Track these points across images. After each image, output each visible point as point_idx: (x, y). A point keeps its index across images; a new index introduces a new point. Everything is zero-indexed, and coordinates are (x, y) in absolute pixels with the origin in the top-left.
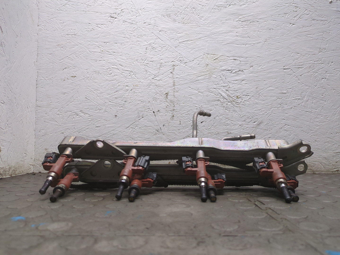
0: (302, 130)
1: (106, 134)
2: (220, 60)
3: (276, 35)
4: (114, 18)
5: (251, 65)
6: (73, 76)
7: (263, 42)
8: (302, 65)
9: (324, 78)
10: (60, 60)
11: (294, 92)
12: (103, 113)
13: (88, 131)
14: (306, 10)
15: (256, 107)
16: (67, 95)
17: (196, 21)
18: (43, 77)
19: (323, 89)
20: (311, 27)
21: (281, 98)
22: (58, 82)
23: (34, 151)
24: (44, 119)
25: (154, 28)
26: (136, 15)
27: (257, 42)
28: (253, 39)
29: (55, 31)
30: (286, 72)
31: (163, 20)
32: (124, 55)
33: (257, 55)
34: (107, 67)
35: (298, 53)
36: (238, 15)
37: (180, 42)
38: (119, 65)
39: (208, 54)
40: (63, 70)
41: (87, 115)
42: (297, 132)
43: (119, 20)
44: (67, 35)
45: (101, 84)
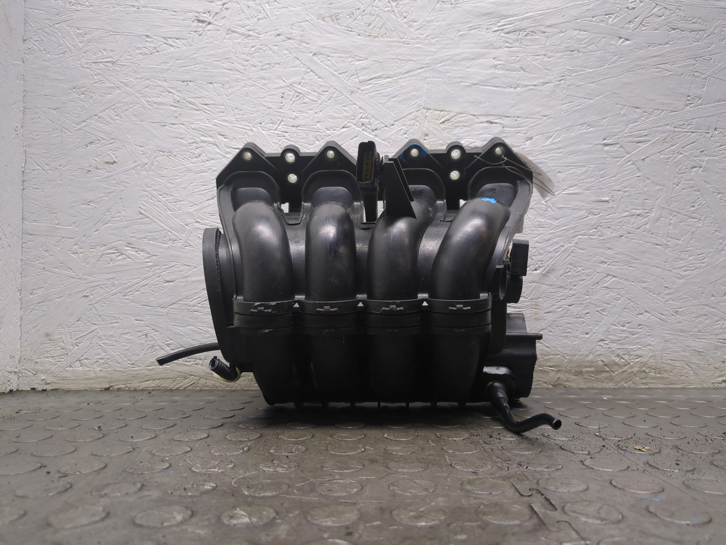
0: (645, 288)
1: (188, 299)
2: (456, 123)
3: (585, 64)
4: (207, 23)
5: (529, 135)
6: (108, 161)
7: (556, 81)
8: (646, 135)
9: (696, 165)
10: (79, 124)
11: (626, 198)
12: (181, 248)
13: (144, 291)
14: (656, 5)
15: (540, 235)
16: (96, 206)
17: (400, 31)
18: (38, 164)
19: (695, 191)
20: (668, 46)
21: (597, 213)
22: (73, 175)
23: (20, 339)
24: (42, 263)
25: (301, 46)
26: (259, 17)
27: (542, 81)
28: (534, 74)
29: (66, 55)
30: (608, 152)
31: (320, 28)
32: (229, 112)
33: (541, 111)
34: (190, 139)
35: (637, 108)
36: (496, 16)
37: (362, 81)
38: (219, 134)
39: (428, 109)
40: (85, 147)
41: (142, 254)
42: (634, 293)
43: (218, 28)
44: (94, 63)
45: (176, 180)
